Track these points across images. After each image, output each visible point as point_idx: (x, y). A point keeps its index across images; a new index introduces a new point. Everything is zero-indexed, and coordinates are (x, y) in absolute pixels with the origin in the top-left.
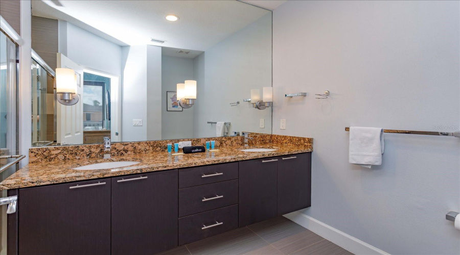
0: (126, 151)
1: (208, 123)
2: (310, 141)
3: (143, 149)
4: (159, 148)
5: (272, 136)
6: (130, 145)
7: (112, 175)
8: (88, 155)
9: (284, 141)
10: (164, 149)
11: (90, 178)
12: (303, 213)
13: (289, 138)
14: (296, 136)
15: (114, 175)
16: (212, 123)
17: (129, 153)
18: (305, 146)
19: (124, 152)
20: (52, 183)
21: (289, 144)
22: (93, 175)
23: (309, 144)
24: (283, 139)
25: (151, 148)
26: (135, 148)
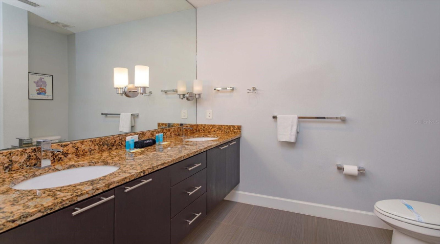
0: (66, 154)
1: (102, 114)
2: (239, 128)
3: (87, 149)
4: (106, 146)
5: (197, 125)
6: (71, 145)
7: (117, 184)
8: (7, 167)
9: (213, 130)
10: (111, 147)
11: (94, 194)
12: (236, 190)
13: (218, 127)
14: (225, 124)
15: (120, 184)
16: (106, 114)
17: (70, 156)
18: (234, 133)
19: (62, 156)
20: (45, 214)
21: (218, 132)
22: (98, 189)
23: (238, 131)
24: (211, 128)
25: (97, 147)
26: (77, 149)
